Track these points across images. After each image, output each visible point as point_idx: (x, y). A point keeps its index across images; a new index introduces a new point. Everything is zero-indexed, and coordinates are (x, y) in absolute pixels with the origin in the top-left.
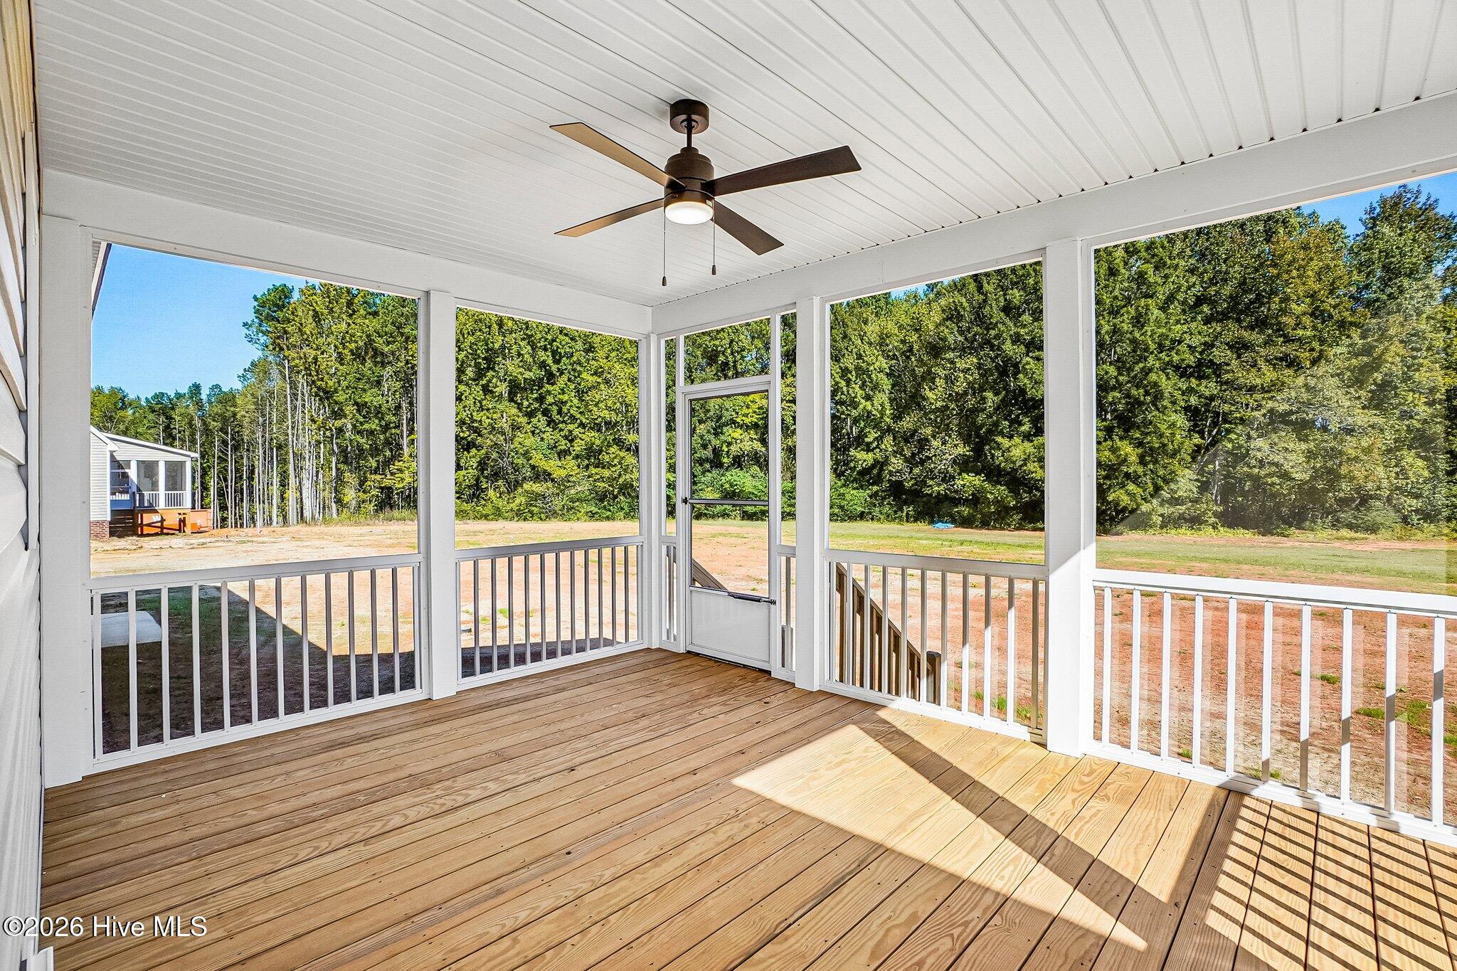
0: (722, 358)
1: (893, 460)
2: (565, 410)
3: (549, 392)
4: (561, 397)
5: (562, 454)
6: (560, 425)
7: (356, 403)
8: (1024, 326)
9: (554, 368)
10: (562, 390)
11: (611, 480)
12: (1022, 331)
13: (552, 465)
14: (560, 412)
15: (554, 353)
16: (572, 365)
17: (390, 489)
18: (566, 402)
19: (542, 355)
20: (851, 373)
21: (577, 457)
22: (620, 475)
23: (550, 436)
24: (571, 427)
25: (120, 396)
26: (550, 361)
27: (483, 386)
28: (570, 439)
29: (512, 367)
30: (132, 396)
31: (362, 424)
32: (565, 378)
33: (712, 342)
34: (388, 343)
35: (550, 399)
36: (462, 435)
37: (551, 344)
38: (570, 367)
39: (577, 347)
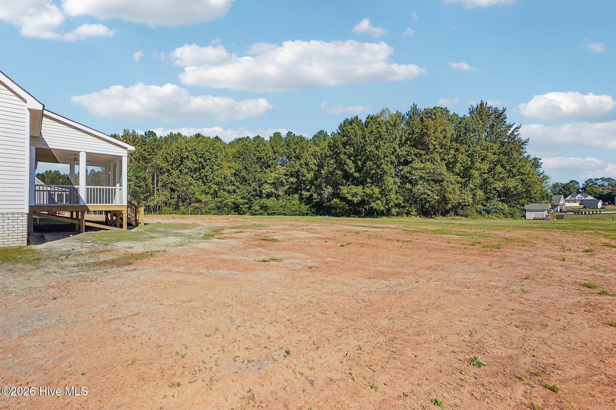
0: (263, 160)
1: (314, 195)
2: (208, 178)
3: (202, 172)
4: (207, 174)
5: (207, 193)
6: (206, 184)
7: (136, 176)
8: (347, 149)
9: (204, 164)
10: (207, 171)
11: (221, 202)
12: (346, 151)
13: (203, 198)
14: (206, 179)
15: (204, 159)
16: (211, 162)
17: (149, 206)
18: (208, 175)
19: (200, 159)
20: (303, 165)
21: (211, 195)
22: (224, 200)
23: (203, 188)
24: (210, 184)
25: (58, 174)
26: (203, 161)
27: (180, 170)
28: (210, 188)
29: (189, 163)
30: (62, 174)
31: (138, 183)
32: (208, 167)
33: (260, 154)
34: (149, 155)
35: (203, 174)
36: (172, 187)
37: (203, 155)
38: (210, 163)
39: (212, 156)
